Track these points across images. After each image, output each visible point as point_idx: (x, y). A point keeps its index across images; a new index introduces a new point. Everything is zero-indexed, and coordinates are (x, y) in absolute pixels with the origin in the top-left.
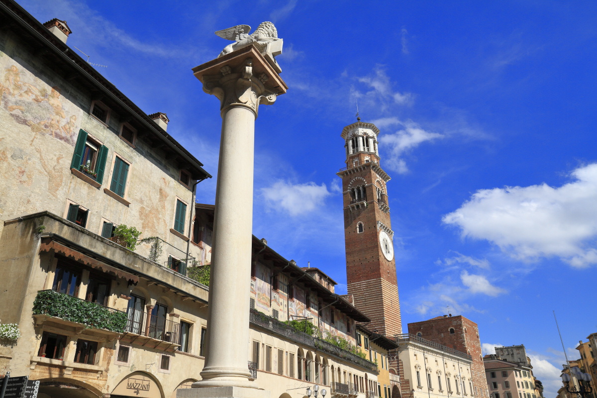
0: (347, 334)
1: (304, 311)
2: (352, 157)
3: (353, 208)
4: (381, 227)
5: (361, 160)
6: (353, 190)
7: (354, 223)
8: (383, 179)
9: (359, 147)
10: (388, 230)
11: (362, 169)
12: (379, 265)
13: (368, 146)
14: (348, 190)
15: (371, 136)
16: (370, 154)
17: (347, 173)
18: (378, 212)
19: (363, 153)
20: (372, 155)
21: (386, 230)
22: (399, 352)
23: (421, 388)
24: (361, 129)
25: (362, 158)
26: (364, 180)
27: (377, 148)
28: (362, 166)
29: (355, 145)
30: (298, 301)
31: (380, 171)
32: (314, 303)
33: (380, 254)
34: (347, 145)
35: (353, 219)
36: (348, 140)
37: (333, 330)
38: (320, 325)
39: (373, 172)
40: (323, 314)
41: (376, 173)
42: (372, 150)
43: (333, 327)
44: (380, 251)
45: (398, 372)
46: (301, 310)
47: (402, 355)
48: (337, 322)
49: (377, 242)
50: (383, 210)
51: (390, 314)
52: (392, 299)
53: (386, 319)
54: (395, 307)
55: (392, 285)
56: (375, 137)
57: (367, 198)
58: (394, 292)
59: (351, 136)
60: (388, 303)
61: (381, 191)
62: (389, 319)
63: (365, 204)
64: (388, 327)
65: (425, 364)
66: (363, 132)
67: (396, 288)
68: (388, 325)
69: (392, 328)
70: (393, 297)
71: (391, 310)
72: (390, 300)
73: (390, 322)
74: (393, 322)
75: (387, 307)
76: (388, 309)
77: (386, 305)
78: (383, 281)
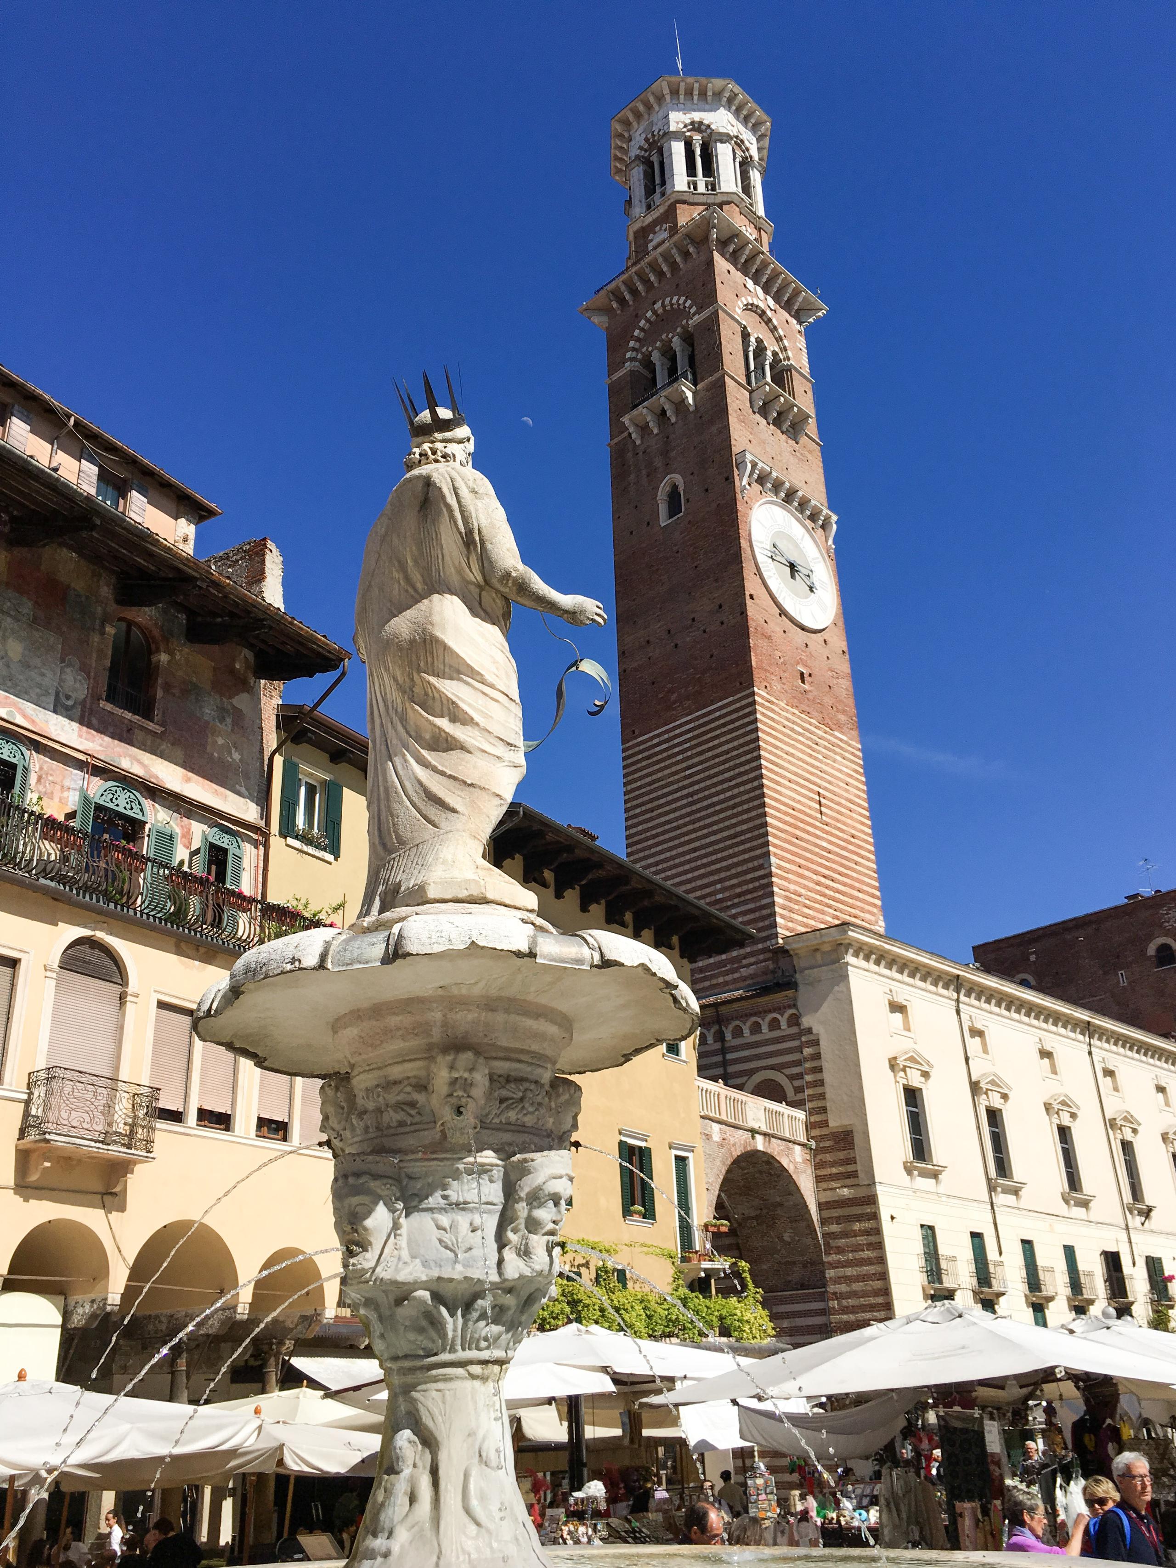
3: (644, 428)
4: (758, 483)
6: (646, 359)
8: (786, 305)
9: (670, 184)
10: (806, 502)
11: (679, 258)
12: (744, 631)
13: (709, 172)
14: (628, 366)
15: (723, 133)
17: (620, 297)
18: (748, 425)
19: (686, 198)
21: (793, 500)
23: (935, 1175)
24: (681, 112)
26: (688, 304)
27: (757, 184)
29: (658, 182)
33: (752, 587)
35: (643, 473)
36: (629, 168)
39: (722, 263)
41: (743, 270)
42: (732, 190)
44: (748, 575)
45: (801, 1088)
47: (815, 1008)
50: (777, 423)
51: (805, 849)
52: (825, 789)
53: (779, 867)
54: (844, 824)
55: (826, 732)
56: (746, 143)
57: (698, 370)
58: (835, 761)
59: (641, 148)
60: (799, 802)
61: (775, 354)
62: (800, 871)
63: (689, 395)
64: (797, 902)
65: (967, 1059)
66: (688, 121)
67: (849, 745)
68: (793, 896)
69: (823, 912)
70: (830, 783)
71: (818, 833)
72: (811, 790)
73: (805, 882)
74: (827, 887)
75: (787, 814)
76: (798, 828)
77: (783, 807)
78: (767, 703)
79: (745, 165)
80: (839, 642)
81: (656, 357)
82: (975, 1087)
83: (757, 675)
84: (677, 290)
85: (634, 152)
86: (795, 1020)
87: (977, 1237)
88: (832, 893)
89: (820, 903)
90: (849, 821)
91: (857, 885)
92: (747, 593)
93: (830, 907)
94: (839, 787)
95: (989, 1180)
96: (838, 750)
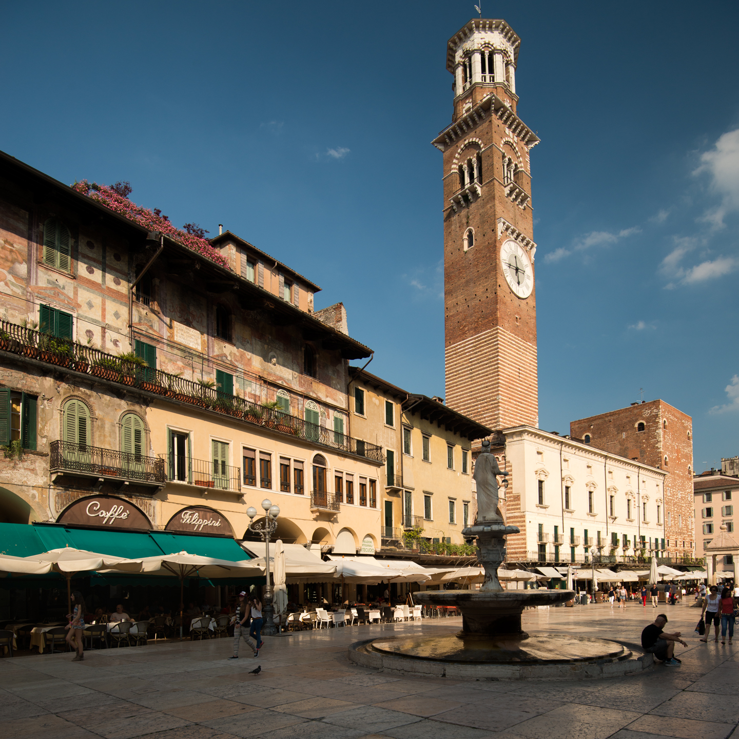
0: (301, 378)
1: (20, 267)
4: (505, 231)
6: (461, 168)
7: (459, 231)
8: (522, 139)
9: (474, 77)
10: (524, 238)
11: (477, 119)
12: (496, 302)
14: (452, 171)
15: (499, 48)
18: (503, 203)
19: (481, 86)
21: (518, 237)
22: (507, 448)
24: (479, 35)
29: (468, 75)
33: (500, 282)
35: (458, 225)
37: (225, 356)
39: (496, 122)
41: (505, 123)
44: (499, 276)
48: (247, 341)
49: (496, 259)
50: (515, 200)
51: (512, 392)
52: (522, 367)
53: (502, 399)
54: (528, 380)
55: (524, 343)
56: (509, 53)
57: (483, 177)
58: (526, 355)
61: (516, 165)
62: (510, 400)
63: (479, 189)
64: (507, 412)
65: (561, 470)
66: (483, 43)
67: (533, 348)
68: (506, 410)
69: (516, 416)
70: (524, 364)
71: (517, 385)
72: (516, 368)
73: (511, 405)
74: (519, 406)
75: (506, 378)
76: (510, 383)
77: (505, 376)
78: (502, 333)
80: (532, 303)
81: (465, 168)
82: (562, 479)
83: (499, 321)
89: (516, 412)
90: (530, 379)
92: (498, 284)
93: (519, 413)
94: (527, 366)
96: (528, 350)
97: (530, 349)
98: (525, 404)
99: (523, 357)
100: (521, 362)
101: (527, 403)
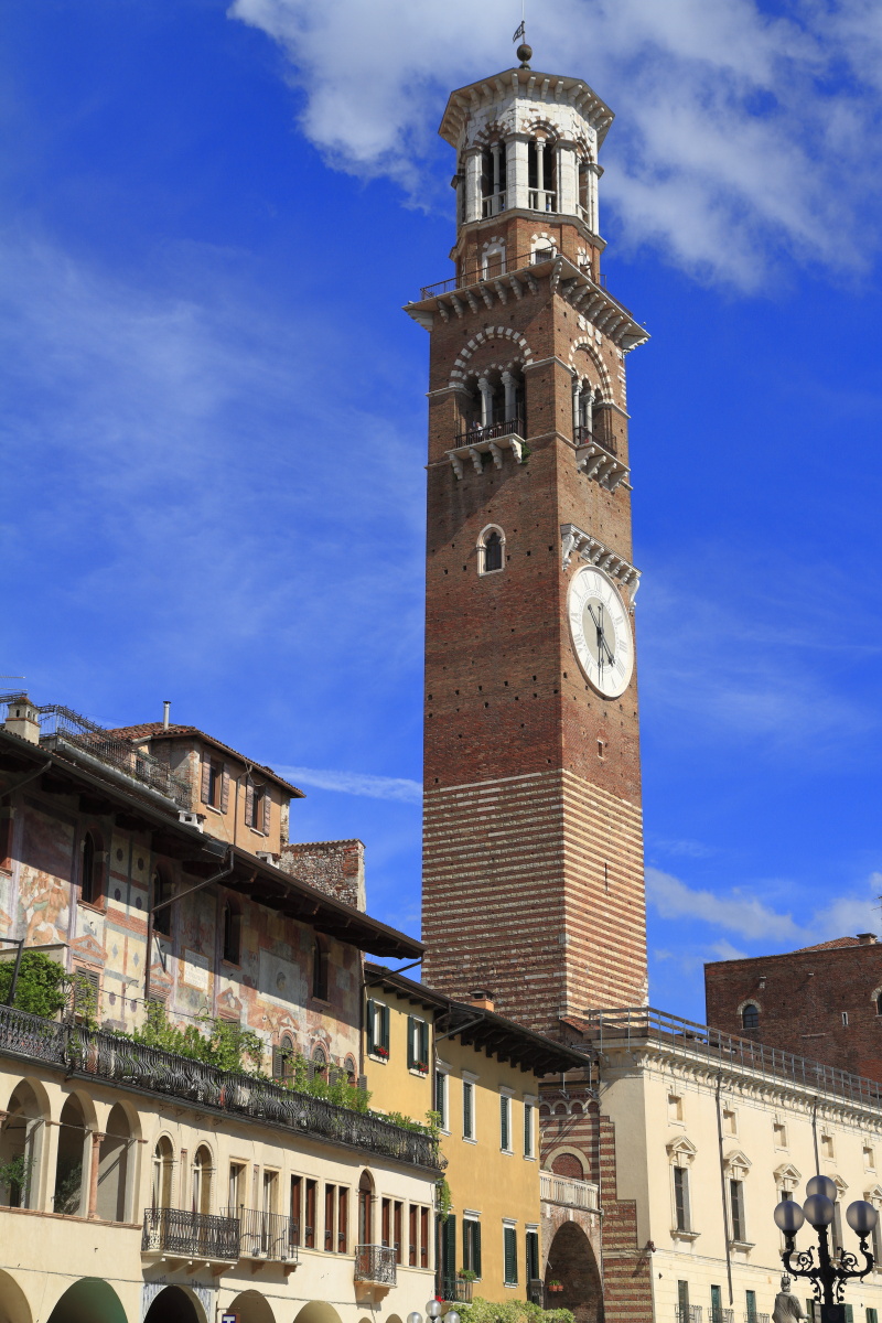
0: (308, 1006)
1: (65, 914)
2: (479, 236)
3: (466, 462)
4: (580, 548)
5: (514, 248)
6: (472, 383)
7: (466, 529)
8: (613, 337)
9: (510, 191)
10: (614, 563)
11: (517, 291)
12: (557, 712)
13: (550, 183)
14: (452, 385)
15: (569, 137)
16: (558, 224)
17: (450, 309)
18: (573, 487)
19: (528, 217)
20: (566, 230)
21: (603, 561)
22: (602, 1085)
23: (691, 1240)
24: (527, 103)
25: (521, 240)
26: (523, 342)
27: (594, 195)
28: (516, 278)
29: (497, 180)
30: (33, 872)
31: (599, 301)
32: (129, 880)
33: (567, 665)
34: (461, 178)
35: (463, 511)
36: (466, 155)
37: (230, 991)
38: (155, 971)
39: (561, 305)
40: (180, 922)
41: (579, 308)
42: (569, 205)
43: (230, 977)
44: (565, 653)
45: (594, 1166)
46: (48, 910)
47: (613, 1100)
48: (253, 957)
49: (557, 615)
50: (596, 477)
51: (592, 922)
52: (612, 860)
53: (572, 943)
54: (624, 892)
55: (615, 802)
56: (588, 143)
57: (529, 422)
58: (620, 829)
59: (481, 134)
60: (590, 877)
61: (598, 391)
62: (587, 944)
63: (518, 447)
64: (582, 974)
65: (721, 1140)
66: (534, 120)
67: (633, 811)
68: (580, 969)
69: (601, 981)
70: (615, 853)
71: (603, 904)
72: (600, 863)
73: (591, 955)
74: (607, 956)
75: (580, 890)
76: (587, 902)
77: (577, 885)
78: (571, 783)
79: (584, 167)
80: (631, 706)
81: (483, 384)
82: (724, 1163)
83: (566, 755)
84: (512, 322)
85: (473, 136)
86: (595, 1108)
87: (715, 1288)
88: (609, 962)
90: (628, 889)
91: (630, 950)
92: (562, 672)
93: (607, 975)
94: (622, 855)
95: (728, 1241)
96: (624, 818)
97: (627, 816)
98: (620, 952)
99: (614, 835)
100: (609, 850)
101: (623, 948)
